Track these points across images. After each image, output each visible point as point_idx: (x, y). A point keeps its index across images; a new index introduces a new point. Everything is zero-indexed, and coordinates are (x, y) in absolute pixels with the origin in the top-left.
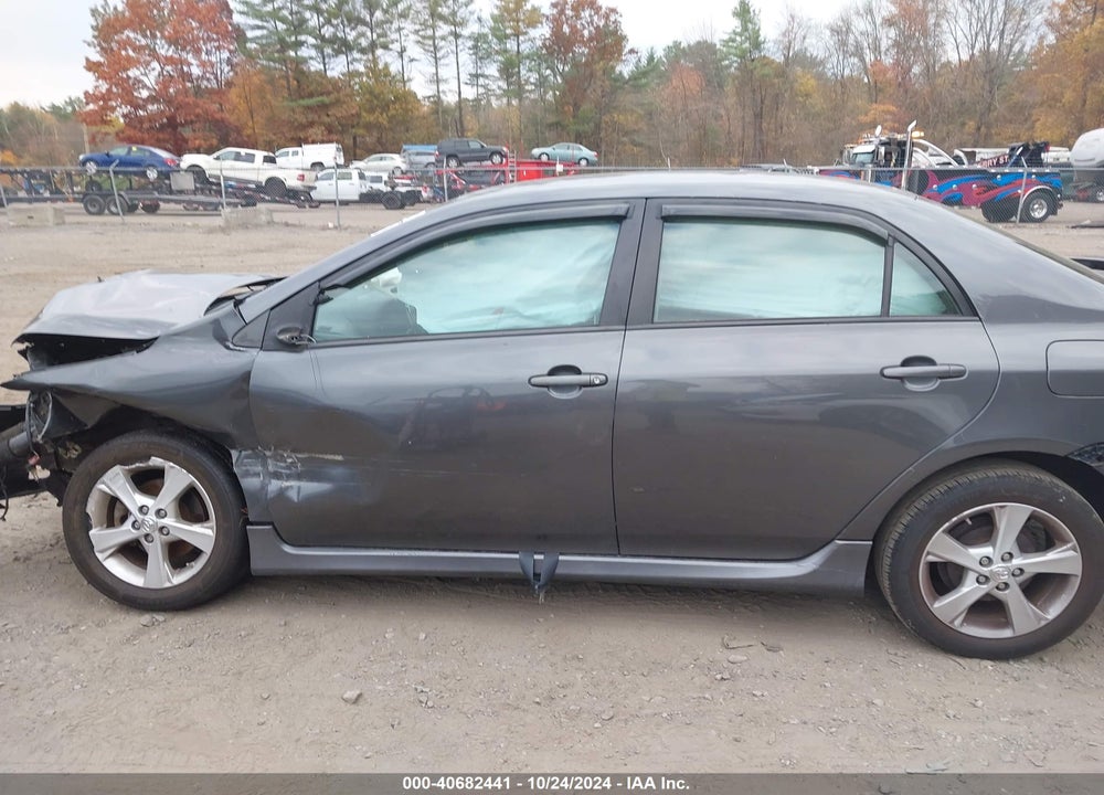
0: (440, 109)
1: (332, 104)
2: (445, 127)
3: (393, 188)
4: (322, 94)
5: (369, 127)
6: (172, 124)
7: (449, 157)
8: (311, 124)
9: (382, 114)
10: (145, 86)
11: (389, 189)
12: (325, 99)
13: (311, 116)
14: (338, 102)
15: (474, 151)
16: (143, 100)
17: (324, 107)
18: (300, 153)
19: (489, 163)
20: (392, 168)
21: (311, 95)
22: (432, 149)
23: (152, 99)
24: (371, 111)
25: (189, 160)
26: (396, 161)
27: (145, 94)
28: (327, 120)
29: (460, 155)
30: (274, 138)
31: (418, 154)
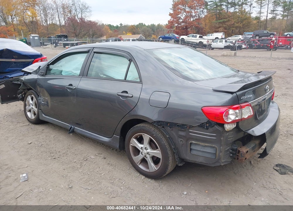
0: (260, 22)
1: (227, 21)
2: (260, 27)
3: (234, 45)
4: (225, 19)
5: (237, 27)
6: (187, 28)
7: (257, 35)
8: (219, 27)
9: (241, 23)
10: (182, 19)
11: (233, 45)
12: (225, 20)
13: (221, 25)
14: (229, 20)
15: (264, 34)
16: (181, 22)
17: (224, 22)
18: (213, 35)
19: (269, 37)
20: (238, 39)
21: (222, 19)
22: (252, 33)
23: (183, 22)
24: (238, 23)
25: (182, 37)
26: (240, 37)
27: (181, 20)
28: (224, 26)
29: (260, 35)
30: (210, 31)
31: (248, 35)
